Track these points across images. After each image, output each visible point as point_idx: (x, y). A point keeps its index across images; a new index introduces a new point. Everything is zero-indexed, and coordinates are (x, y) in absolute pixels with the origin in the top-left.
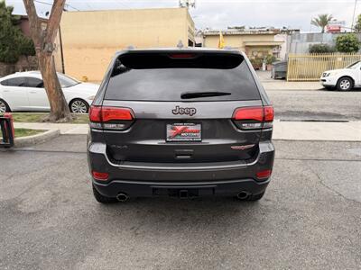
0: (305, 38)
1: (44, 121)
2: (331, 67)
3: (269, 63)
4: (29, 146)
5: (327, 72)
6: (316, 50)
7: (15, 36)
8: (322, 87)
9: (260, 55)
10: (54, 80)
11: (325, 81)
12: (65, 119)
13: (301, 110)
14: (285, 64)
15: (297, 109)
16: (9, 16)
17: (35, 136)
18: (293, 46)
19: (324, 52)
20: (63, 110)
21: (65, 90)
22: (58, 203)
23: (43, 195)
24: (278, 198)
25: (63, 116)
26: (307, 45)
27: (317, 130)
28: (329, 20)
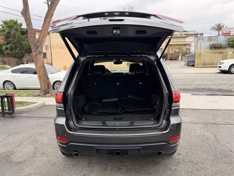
0: (207, 39)
1: (36, 96)
2: (225, 58)
3: (183, 55)
4: (24, 113)
5: (222, 61)
6: (214, 47)
7: (23, 41)
8: (219, 71)
9: (177, 50)
10: (43, 70)
11: (220, 67)
12: (49, 95)
13: (204, 87)
14: (194, 56)
15: (202, 87)
16: (19, 29)
17: (29, 106)
18: (199, 44)
19: (219, 48)
20: (48, 88)
21: (50, 76)
22: (37, 155)
23: (28, 149)
24: (187, 153)
25: (48, 93)
26: (208, 44)
27: (215, 102)
28: (223, 27)
